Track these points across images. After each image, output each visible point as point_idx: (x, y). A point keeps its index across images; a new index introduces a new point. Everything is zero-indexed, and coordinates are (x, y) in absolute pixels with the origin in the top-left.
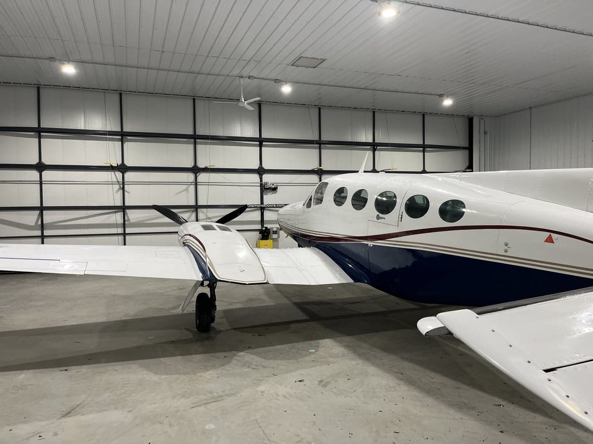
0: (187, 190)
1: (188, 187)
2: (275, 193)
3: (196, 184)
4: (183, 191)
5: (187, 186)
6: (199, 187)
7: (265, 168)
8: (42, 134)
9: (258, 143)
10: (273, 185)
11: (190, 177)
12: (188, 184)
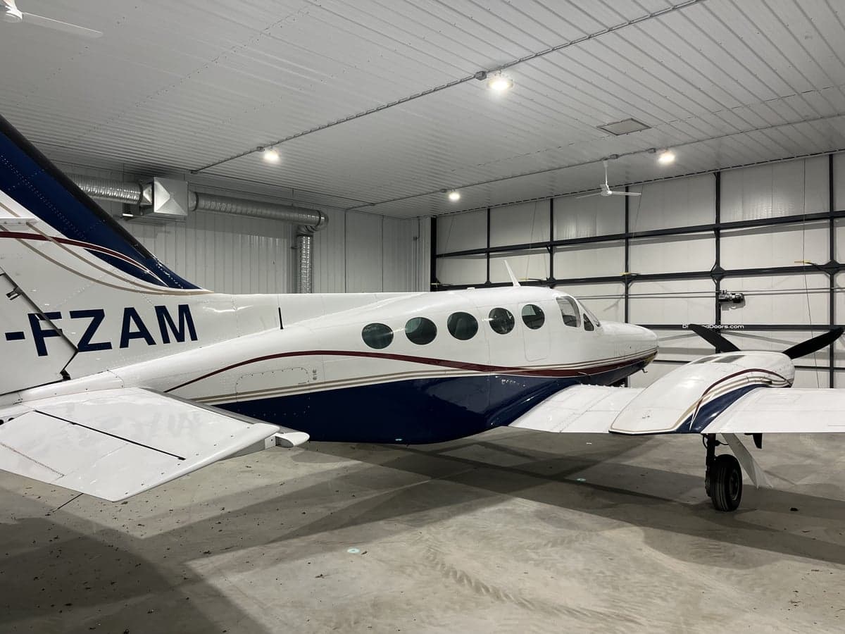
0: (616, 305)
1: (617, 302)
2: (742, 307)
3: (627, 297)
4: (611, 307)
5: (617, 300)
6: (631, 301)
7: (725, 269)
8: (491, 254)
9: (713, 232)
10: (733, 294)
11: (620, 288)
12: (617, 297)
